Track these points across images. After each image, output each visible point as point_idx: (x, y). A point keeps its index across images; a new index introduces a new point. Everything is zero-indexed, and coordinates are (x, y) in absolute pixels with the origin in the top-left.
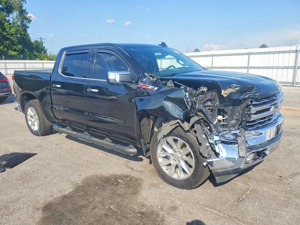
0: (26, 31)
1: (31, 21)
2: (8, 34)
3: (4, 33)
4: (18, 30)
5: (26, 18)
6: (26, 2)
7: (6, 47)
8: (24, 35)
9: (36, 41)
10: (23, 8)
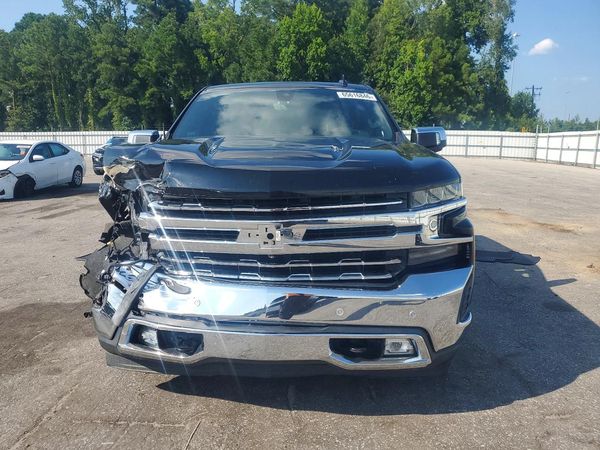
0: (502, 76)
1: (515, 55)
2: (464, 85)
3: (458, 83)
4: (488, 76)
5: (506, 51)
6: (513, 20)
7: (456, 107)
8: (497, 83)
9: (521, 95)
10: (506, 33)
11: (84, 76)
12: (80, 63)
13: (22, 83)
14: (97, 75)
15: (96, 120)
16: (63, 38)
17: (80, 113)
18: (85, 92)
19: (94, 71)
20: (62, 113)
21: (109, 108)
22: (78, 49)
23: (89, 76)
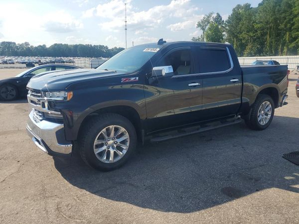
11: (286, 26)
12: (285, 19)
13: (254, 33)
14: (293, 24)
15: (289, 50)
16: (278, 7)
17: (281, 46)
18: (285, 34)
19: (292, 22)
20: (271, 47)
21: (297, 42)
22: (285, 11)
23: (289, 25)
